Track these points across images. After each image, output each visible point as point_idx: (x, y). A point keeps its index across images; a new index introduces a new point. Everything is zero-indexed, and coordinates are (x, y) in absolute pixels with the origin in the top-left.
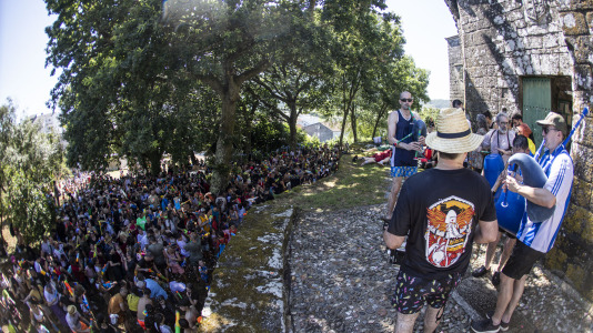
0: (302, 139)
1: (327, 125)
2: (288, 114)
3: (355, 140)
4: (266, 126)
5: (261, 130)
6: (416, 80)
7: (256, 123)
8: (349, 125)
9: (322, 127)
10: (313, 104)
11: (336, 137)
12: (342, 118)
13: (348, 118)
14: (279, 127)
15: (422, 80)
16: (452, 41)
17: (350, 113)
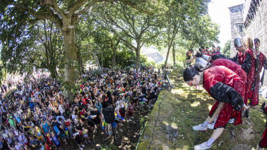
0: (144, 60)
1: (159, 53)
2: (136, 46)
3: (174, 63)
4: (125, 52)
5: (122, 54)
6: (213, 29)
7: (120, 51)
8: (171, 54)
9: (158, 55)
10: (152, 40)
12: (167, 49)
13: (171, 50)
14: (131, 53)
15: (216, 29)
16: (232, 9)
17: (172, 47)
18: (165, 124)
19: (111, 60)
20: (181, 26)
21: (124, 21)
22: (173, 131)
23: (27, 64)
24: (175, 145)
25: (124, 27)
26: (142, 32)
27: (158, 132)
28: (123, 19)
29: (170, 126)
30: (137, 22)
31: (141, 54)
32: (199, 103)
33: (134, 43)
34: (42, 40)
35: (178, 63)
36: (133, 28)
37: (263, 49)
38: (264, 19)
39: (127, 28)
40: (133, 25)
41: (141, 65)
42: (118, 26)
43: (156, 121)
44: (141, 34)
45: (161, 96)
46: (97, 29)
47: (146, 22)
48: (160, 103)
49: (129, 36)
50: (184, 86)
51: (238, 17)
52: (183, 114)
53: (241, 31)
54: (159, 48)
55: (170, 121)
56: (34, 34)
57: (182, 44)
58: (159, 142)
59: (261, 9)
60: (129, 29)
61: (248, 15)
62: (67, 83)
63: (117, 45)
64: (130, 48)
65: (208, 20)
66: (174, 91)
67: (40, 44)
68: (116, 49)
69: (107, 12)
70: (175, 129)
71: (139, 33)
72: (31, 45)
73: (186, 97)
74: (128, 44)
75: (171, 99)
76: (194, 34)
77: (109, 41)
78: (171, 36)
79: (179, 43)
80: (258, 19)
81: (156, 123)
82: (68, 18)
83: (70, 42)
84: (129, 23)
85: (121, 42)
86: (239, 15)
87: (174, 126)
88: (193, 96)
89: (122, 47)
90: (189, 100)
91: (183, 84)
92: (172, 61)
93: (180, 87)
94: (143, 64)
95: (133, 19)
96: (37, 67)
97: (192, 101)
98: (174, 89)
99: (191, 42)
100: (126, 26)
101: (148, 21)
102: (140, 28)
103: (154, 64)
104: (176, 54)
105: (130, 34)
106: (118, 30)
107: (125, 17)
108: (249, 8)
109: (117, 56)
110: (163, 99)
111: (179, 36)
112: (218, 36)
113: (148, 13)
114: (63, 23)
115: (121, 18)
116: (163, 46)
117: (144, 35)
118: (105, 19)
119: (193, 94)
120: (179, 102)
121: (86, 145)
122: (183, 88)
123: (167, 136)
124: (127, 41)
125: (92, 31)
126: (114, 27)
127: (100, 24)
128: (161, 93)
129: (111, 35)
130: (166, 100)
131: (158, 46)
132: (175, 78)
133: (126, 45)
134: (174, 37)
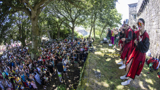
0: (77, 35)
1: (85, 30)
2: (72, 26)
4: (65, 30)
6: (118, 17)
7: (62, 29)
8: (93, 31)
9: (84, 31)
10: (81, 22)
11: (89, 34)
12: (90, 28)
13: (93, 29)
14: (69, 30)
15: (120, 17)
16: (130, 6)
17: (93, 27)
18: (93, 70)
19: (57, 35)
20: (99, 15)
21: (65, 11)
22: (98, 73)
23: (8, 38)
24: (100, 80)
25: (65, 15)
26: (76, 18)
27: (91, 74)
28: (64, 10)
29: (96, 71)
30: (73, 12)
31: (75, 31)
32: (110, 59)
33: (71, 24)
34: (17, 23)
35: (96, 36)
36: (71, 16)
37: (148, 29)
38: (149, 13)
39: (66, 15)
40: (71, 14)
41: (75, 37)
42: (61, 14)
43: (89, 69)
44: (75, 19)
45: (89, 56)
46: (49, 16)
47: (78, 12)
48: (90, 59)
49: (68, 20)
50: (101, 50)
51: (134, 10)
52: (102, 65)
53: (135, 18)
54: (86, 28)
55: (96, 69)
56: (12, 19)
57: (99, 25)
58: (92, 79)
59: (148, 7)
60: (68, 16)
61: (140, 10)
62: (33, 49)
63: (60, 25)
64: (68, 27)
65: (115, 12)
66: (96, 53)
67: (15, 25)
68: (60, 28)
69: (55, 6)
70: (99, 73)
71: (74, 19)
72: (10, 26)
73: (103, 56)
74: (67, 25)
75: (95, 57)
76: (107, 19)
77: (56, 23)
78: (93, 21)
79: (97, 24)
80: (146, 13)
81: (89, 70)
82: (35, 10)
83: (35, 25)
84: (69, 13)
85: (63, 24)
86: (135, 9)
87: (99, 71)
88: (107, 55)
89: (64, 27)
90: (105, 58)
91: (101, 49)
92: (93, 35)
93: (99, 50)
94: (76, 37)
95: (70, 10)
96: (14, 40)
97: (107, 58)
98: (96, 52)
99: (105, 24)
100: (66, 14)
101: (79, 12)
102: (75, 16)
103: (82, 37)
104: (96, 31)
105: (69, 19)
106: (62, 17)
107: (66, 9)
108: (140, 6)
109: (60, 32)
110: (91, 57)
111: (98, 20)
112: (121, 21)
113: (81, 8)
114: (32, 13)
115: (63, 9)
116: (88, 26)
117: (77, 20)
118: (54, 10)
119: (107, 54)
120: (99, 58)
121: (47, 86)
122: (101, 51)
123: (96, 76)
124: (66, 23)
125: (46, 18)
126: (59, 14)
127: (51, 13)
128: (89, 54)
129: (57, 20)
130: (93, 58)
131: (85, 27)
132: (96, 45)
133: (66, 26)
134: (94, 21)
